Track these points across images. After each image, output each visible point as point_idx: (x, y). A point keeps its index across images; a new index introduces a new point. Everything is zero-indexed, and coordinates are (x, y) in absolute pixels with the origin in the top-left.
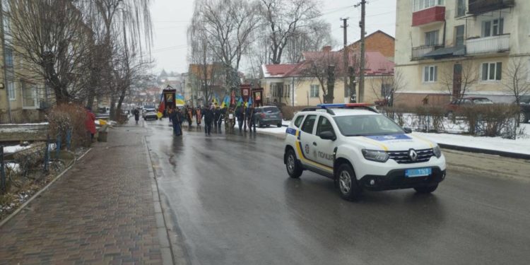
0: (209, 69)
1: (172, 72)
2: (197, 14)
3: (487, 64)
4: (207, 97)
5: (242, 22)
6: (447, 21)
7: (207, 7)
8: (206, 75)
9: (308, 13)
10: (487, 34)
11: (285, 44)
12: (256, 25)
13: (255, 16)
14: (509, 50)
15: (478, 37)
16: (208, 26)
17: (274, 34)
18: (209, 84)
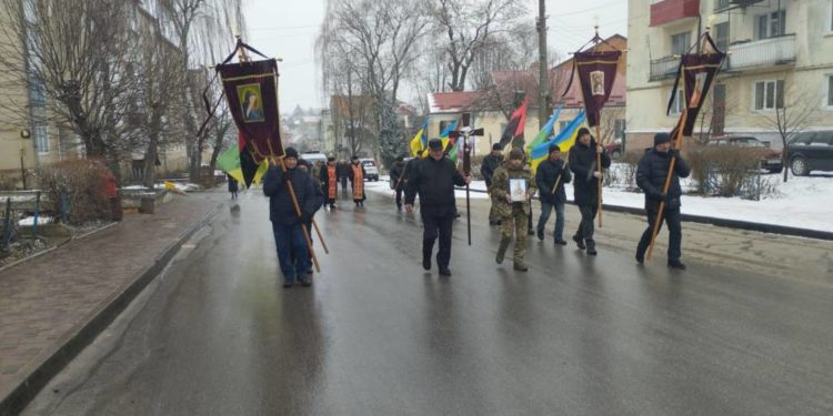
0: (356, 103)
1: (311, 109)
2: (330, 17)
3: (763, 83)
4: (354, 147)
5: (399, 27)
6: (703, 17)
7: (346, 7)
8: (351, 113)
9: (507, 10)
10: (761, 35)
11: (472, 59)
12: (422, 31)
13: (421, 18)
14: (794, 60)
15: (748, 41)
16: (347, 35)
17: (453, 44)
18: (357, 126)
